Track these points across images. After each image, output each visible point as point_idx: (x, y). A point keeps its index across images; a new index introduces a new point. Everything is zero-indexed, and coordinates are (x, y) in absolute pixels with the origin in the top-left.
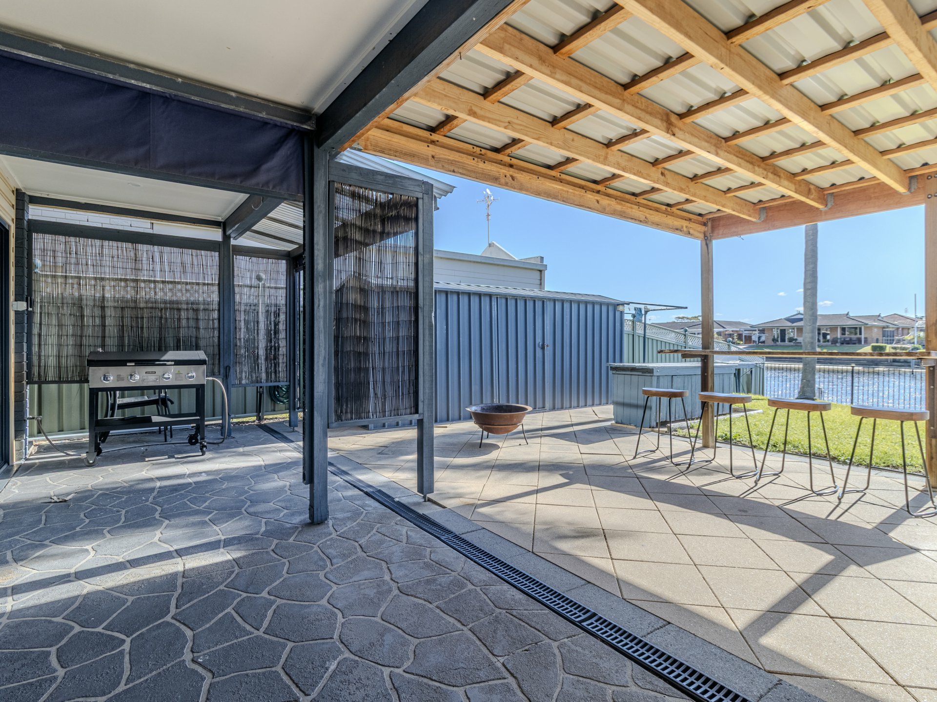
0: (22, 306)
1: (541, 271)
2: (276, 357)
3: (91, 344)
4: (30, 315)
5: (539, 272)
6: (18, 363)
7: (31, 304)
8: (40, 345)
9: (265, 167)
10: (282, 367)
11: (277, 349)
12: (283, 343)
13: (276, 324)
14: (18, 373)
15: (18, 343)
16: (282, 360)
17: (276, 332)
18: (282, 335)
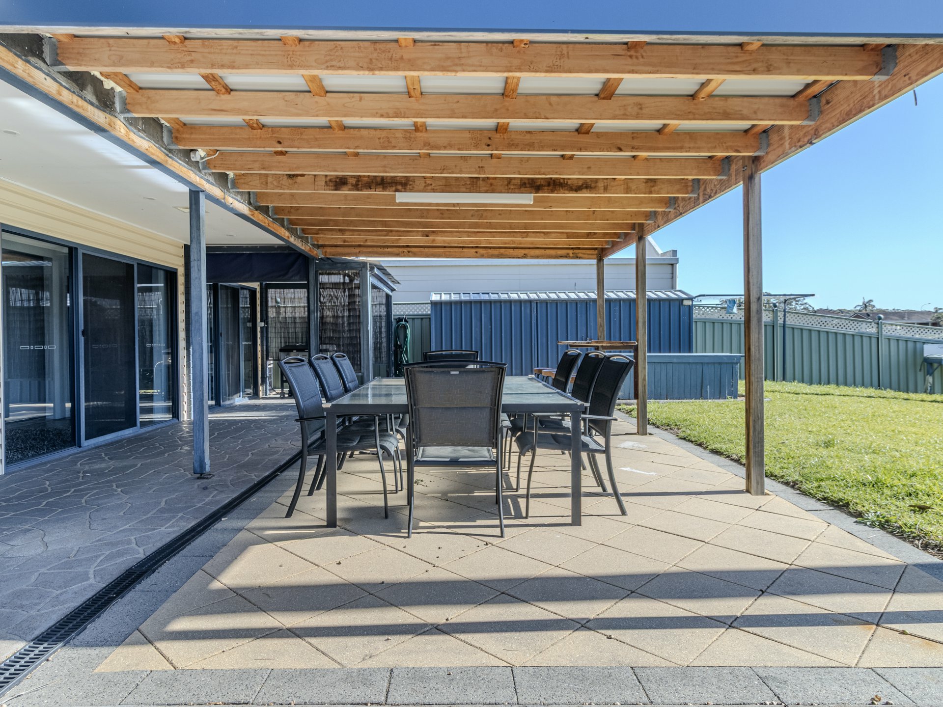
0: (263, 324)
1: (672, 265)
2: (380, 348)
3: (292, 342)
4: (267, 328)
5: (670, 266)
6: (262, 350)
7: (267, 323)
8: (281, 342)
9: (291, 270)
10: (384, 355)
11: (381, 343)
12: (384, 340)
13: (380, 328)
14: (262, 355)
15: (262, 341)
16: (384, 350)
17: (381, 333)
18: (384, 335)
